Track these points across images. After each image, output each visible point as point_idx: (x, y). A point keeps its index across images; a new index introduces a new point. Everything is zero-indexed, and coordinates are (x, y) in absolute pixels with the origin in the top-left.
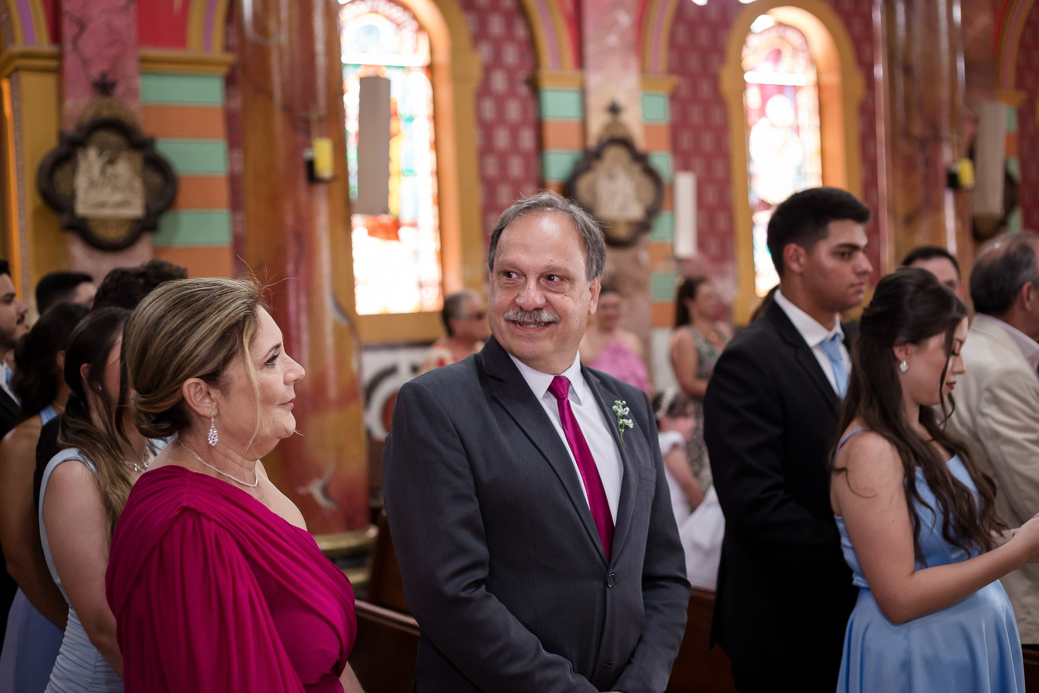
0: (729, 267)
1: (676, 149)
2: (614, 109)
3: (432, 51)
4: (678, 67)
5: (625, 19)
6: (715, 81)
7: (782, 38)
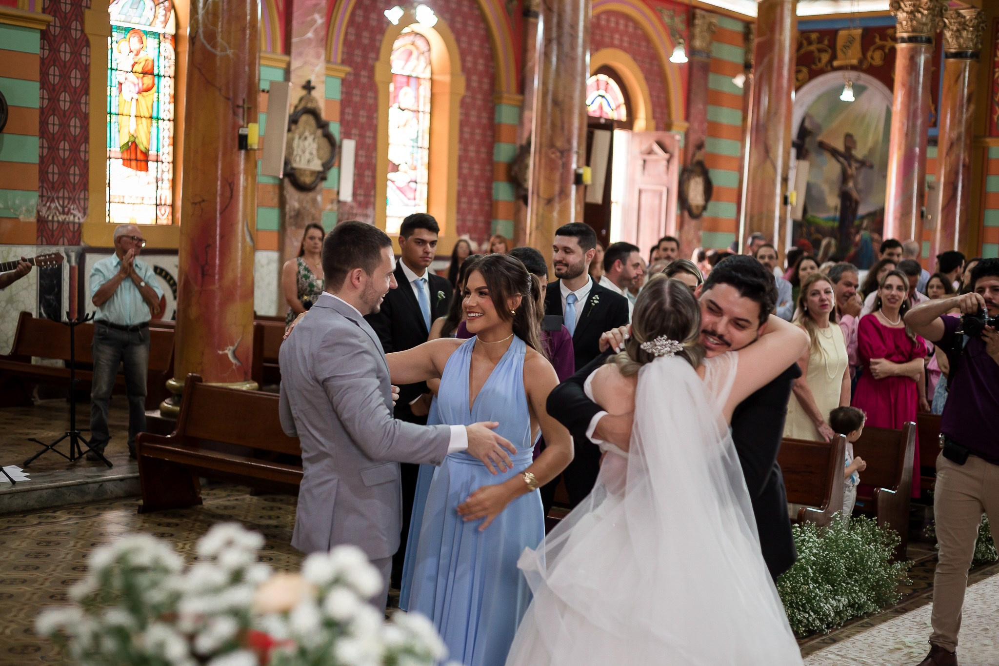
0: (370, 211)
1: (343, 122)
2: (308, 87)
3: (177, 26)
4: (347, 60)
5: (319, 20)
6: (372, 71)
7: (413, 44)
